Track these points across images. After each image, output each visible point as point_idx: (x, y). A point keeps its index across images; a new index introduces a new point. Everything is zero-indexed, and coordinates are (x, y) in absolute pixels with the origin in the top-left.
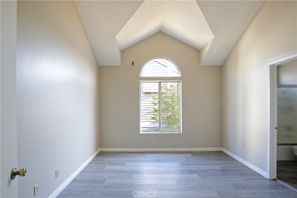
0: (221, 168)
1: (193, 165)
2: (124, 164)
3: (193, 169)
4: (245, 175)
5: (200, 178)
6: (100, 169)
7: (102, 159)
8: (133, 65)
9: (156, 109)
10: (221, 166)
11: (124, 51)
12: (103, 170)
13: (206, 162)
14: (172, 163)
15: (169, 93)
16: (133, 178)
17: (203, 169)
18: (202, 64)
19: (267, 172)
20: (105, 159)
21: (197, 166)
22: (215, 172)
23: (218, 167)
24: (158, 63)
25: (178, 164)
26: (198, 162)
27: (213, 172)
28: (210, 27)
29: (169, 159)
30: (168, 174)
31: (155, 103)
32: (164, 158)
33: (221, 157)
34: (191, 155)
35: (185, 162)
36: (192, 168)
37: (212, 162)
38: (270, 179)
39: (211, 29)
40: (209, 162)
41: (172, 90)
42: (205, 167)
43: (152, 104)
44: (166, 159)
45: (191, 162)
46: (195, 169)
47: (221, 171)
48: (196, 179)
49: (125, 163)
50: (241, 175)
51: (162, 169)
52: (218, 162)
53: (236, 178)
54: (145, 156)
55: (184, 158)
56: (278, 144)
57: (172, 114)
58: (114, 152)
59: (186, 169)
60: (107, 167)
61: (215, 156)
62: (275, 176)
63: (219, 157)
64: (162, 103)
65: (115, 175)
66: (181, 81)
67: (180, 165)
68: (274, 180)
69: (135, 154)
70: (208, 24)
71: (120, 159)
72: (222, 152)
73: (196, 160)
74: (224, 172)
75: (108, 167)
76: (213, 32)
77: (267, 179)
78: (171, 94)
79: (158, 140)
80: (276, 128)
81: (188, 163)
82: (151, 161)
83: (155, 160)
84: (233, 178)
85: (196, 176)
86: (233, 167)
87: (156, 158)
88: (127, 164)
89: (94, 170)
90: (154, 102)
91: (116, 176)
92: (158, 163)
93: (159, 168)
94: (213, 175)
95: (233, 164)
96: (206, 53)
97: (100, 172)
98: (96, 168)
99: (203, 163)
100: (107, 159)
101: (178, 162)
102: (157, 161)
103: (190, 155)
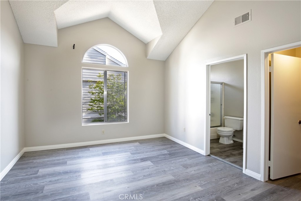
0: (168, 152)
1: (144, 153)
2: (65, 163)
3: (145, 157)
4: (188, 155)
5: (153, 164)
6: (31, 174)
7: (31, 161)
8: (74, 49)
9: (93, 99)
10: (168, 150)
11: (62, 31)
12: (35, 175)
13: (154, 148)
14: (122, 154)
15: (109, 82)
16: (82, 177)
17: (153, 156)
18: (148, 58)
19: (203, 150)
20: (35, 161)
21: (148, 153)
22: (165, 156)
23: (165, 152)
24: (95, 50)
25: (129, 154)
26: (147, 149)
27: (163, 156)
28: (160, 24)
29: (118, 150)
30: (121, 165)
31: (92, 93)
32: (112, 150)
33: (165, 143)
34: (139, 144)
35: (135, 151)
36: (143, 156)
37: (159, 148)
38: (206, 156)
39: (161, 26)
40: (157, 148)
41: (112, 80)
42: (155, 154)
43: (89, 94)
44: (115, 150)
45: (141, 150)
46: (146, 156)
47: (169, 154)
48: (150, 166)
49: (67, 162)
50: (185, 155)
51: (114, 161)
52: (164, 147)
53: (182, 159)
54: (90, 150)
55: (133, 148)
56: (211, 127)
57: (112, 104)
58: (46, 151)
59: (138, 158)
60: (40, 170)
61: (160, 142)
62: (209, 153)
63: (164, 143)
64: (101, 92)
65: (56, 178)
66: (128, 71)
67: (131, 155)
68: (208, 155)
69: (77, 150)
70: (159, 21)
71: (57, 158)
72: (164, 137)
73: (145, 147)
74: (172, 155)
75: (42, 171)
76: (162, 29)
77: (204, 156)
78: (111, 84)
79: (103, 131)
80: (210, 115)
81: (138, 151)
82: (99, 155)
83: (103, 153)
84: (180, 159)
85: (148, 163)
86: (177, 150)
87: (104, 151)
88: (68, 162)
89: (21, 177)
90: (91, 91)
91: (58, 180)
92: (107, 156)
93: (110, 161)
94: (164, 160)
95: (177, 147)
96: (153, 48)
97: (31, 179)
98: (24, 175)
99: (152, 149)
100: (38, 161)
101: (128, 152)
102: (104, 154)
103: (137, 144)
